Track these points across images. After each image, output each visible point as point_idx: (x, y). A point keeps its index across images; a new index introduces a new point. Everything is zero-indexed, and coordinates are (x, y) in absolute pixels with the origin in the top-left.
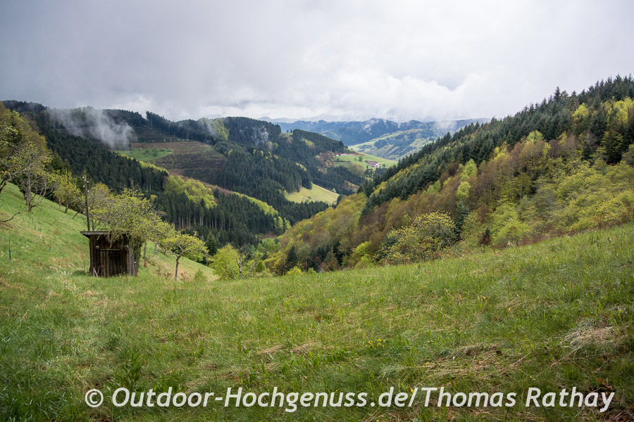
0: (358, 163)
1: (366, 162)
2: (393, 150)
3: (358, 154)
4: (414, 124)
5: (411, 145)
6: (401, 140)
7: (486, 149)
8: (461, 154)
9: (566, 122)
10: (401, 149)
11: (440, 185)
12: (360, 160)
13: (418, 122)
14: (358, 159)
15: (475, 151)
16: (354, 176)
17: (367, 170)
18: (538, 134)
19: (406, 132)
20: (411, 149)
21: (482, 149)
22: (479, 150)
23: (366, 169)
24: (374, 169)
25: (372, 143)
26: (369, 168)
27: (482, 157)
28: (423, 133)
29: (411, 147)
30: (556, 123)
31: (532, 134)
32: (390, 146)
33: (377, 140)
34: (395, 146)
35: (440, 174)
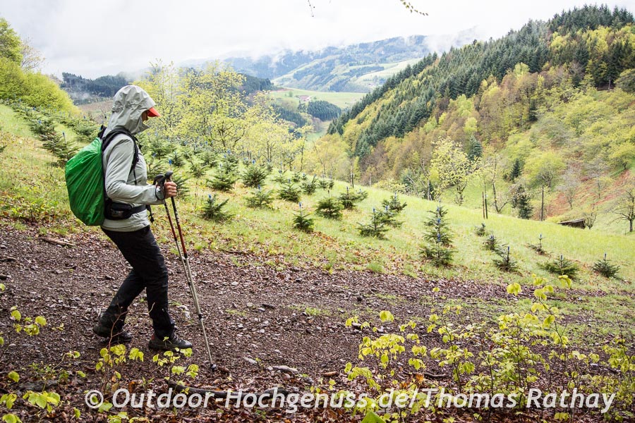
0: (290, 99)
1: (297, 96)
2: (314, 80)
3: (286, 90)
4: (330, 50)
5: (331, 73)
6: (319, 69)
7: (473, 83)
8: (448, 89)
9: (546, 52)
10: (322, 78)
11: (436, 121)
12: (291, 96)
13: (334, 48)
14: (288, 95)
15: (461, 85)
16: (288, 113)
17: (300, 105)
18: (525, 66)
19: (323, 59)
20: (332, 77)
21: (469, 84)
22: (465, 84)
23: (298, 104)
24: (307, 104)
25: (290, 75)
26: (302, 103)
27: (469, 90)
28: (341, 58)
29: (332, 75)
30: (538, 54)
31: (518, 67)
32: (311, 76)
33: (295, 72)
34: (316, 75)
35: (431, 110)
